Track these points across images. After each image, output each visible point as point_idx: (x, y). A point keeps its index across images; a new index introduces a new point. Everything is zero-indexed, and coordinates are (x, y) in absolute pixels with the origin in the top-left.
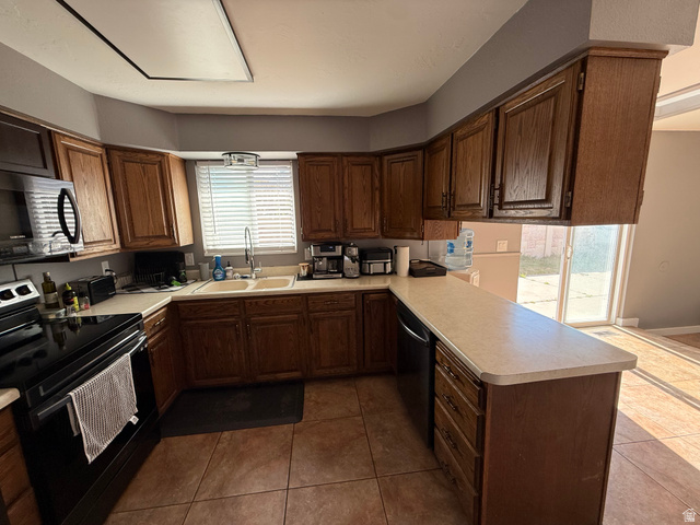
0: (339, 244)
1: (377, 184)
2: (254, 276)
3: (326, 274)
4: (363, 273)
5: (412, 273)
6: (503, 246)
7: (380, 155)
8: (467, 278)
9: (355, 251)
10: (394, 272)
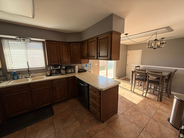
0: (59, 66)
1: (69, 50)
2: (30, 77)
3: (56, 74)
4: (66, 73)
5: (79, 72)
6: (96, 65)
7: (69, 43)
8: (91, 72)
9: (64, 67)
10: (74, 72)
